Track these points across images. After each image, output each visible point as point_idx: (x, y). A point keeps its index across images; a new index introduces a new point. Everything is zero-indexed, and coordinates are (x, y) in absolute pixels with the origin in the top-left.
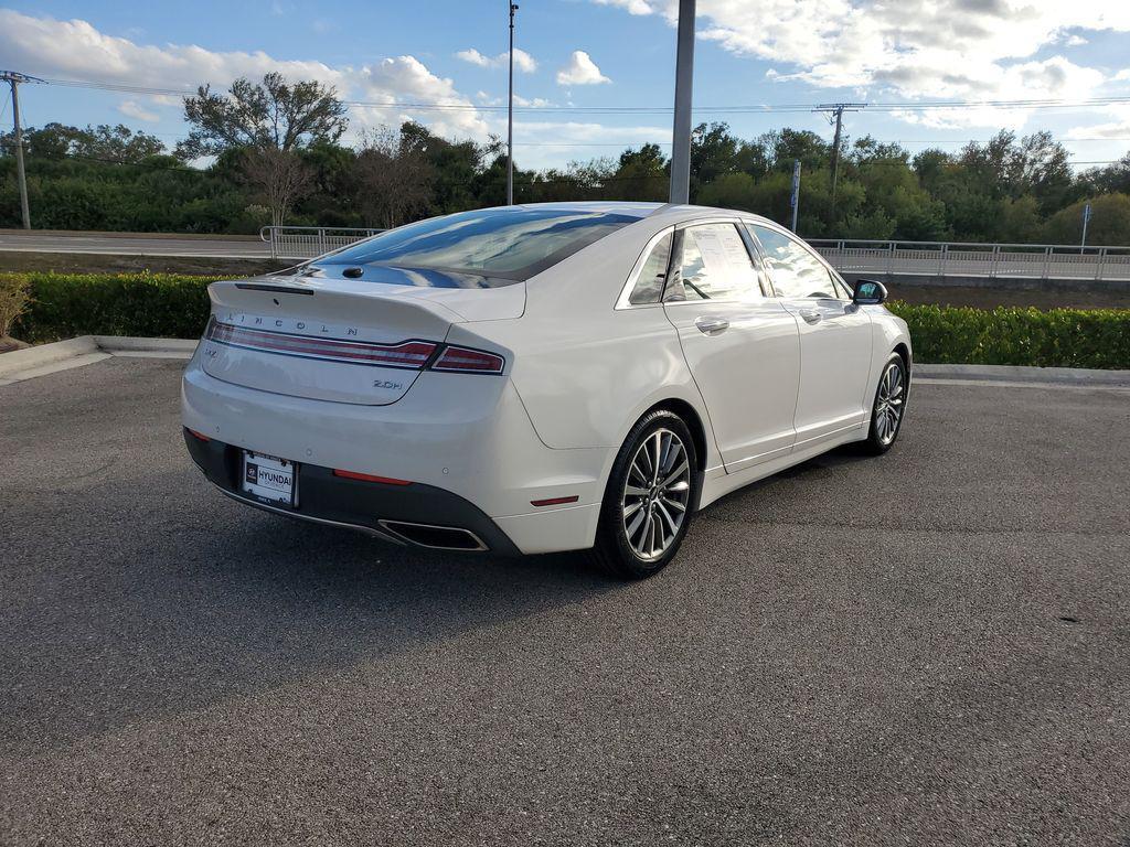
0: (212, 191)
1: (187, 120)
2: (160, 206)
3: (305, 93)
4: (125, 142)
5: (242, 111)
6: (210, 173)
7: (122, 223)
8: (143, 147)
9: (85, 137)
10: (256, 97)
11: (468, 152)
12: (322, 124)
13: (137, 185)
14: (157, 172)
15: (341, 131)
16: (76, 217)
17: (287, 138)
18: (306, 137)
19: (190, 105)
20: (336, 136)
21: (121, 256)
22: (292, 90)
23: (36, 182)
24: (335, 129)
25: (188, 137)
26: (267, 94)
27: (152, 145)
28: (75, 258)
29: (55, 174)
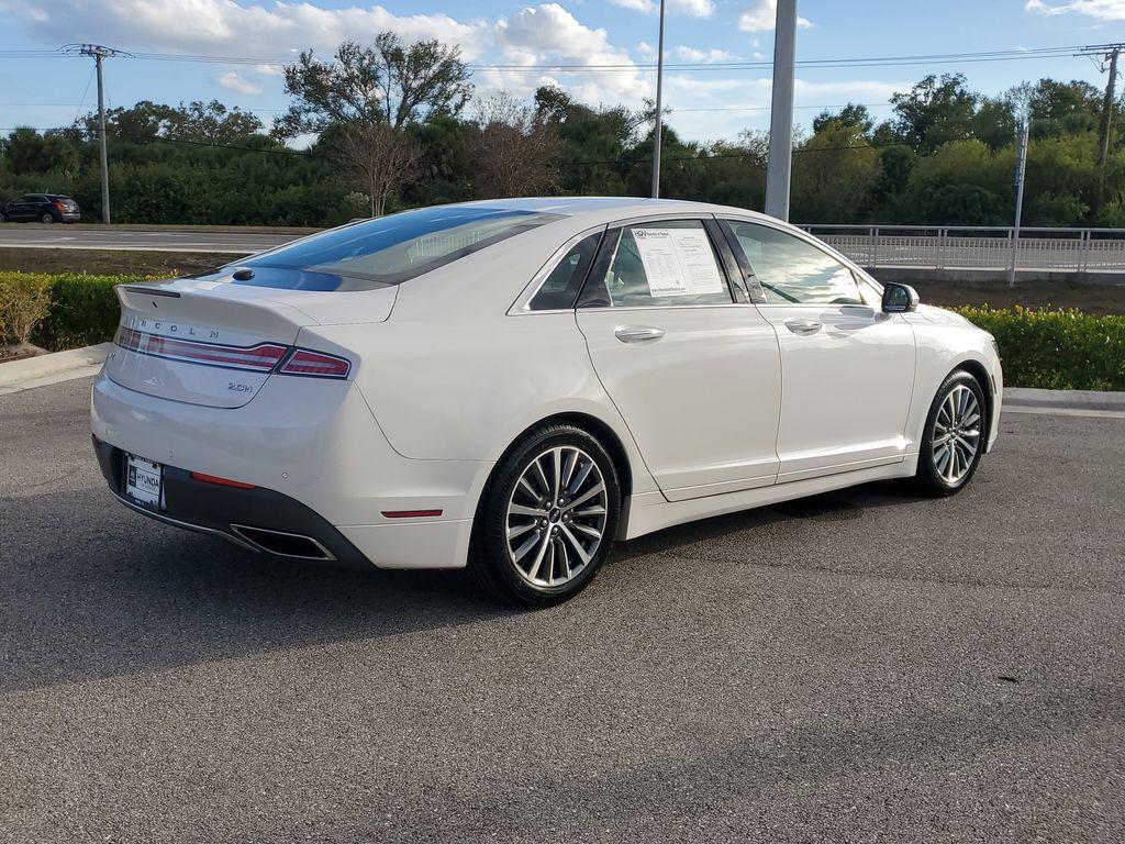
0: (310, 176)
1: (286, 92)
2: (250, 196)
3: (423, 55)
4: (220, 120)
5: (350, 79)
6: (308, 155)
7: (207, 214)
8: (238, 125)
9: (176, 117)
10: (366, 62)
11: (616, 122)
12: (442, 91)
13: (226, 170)
14: (249, 154)
15: (464, 100)
16: (158, 208)
17: (400, 110)
18: (423, 109)
19: (290, 76)
20: (458, 107)
21: (194, 253)
22: (407, 52)
23: (119, 169)
24: (457, 98)
25: (287, 112)
26: (380, 59)
27: (249, 123)
28: (144, 256)
29: (140, 160)
